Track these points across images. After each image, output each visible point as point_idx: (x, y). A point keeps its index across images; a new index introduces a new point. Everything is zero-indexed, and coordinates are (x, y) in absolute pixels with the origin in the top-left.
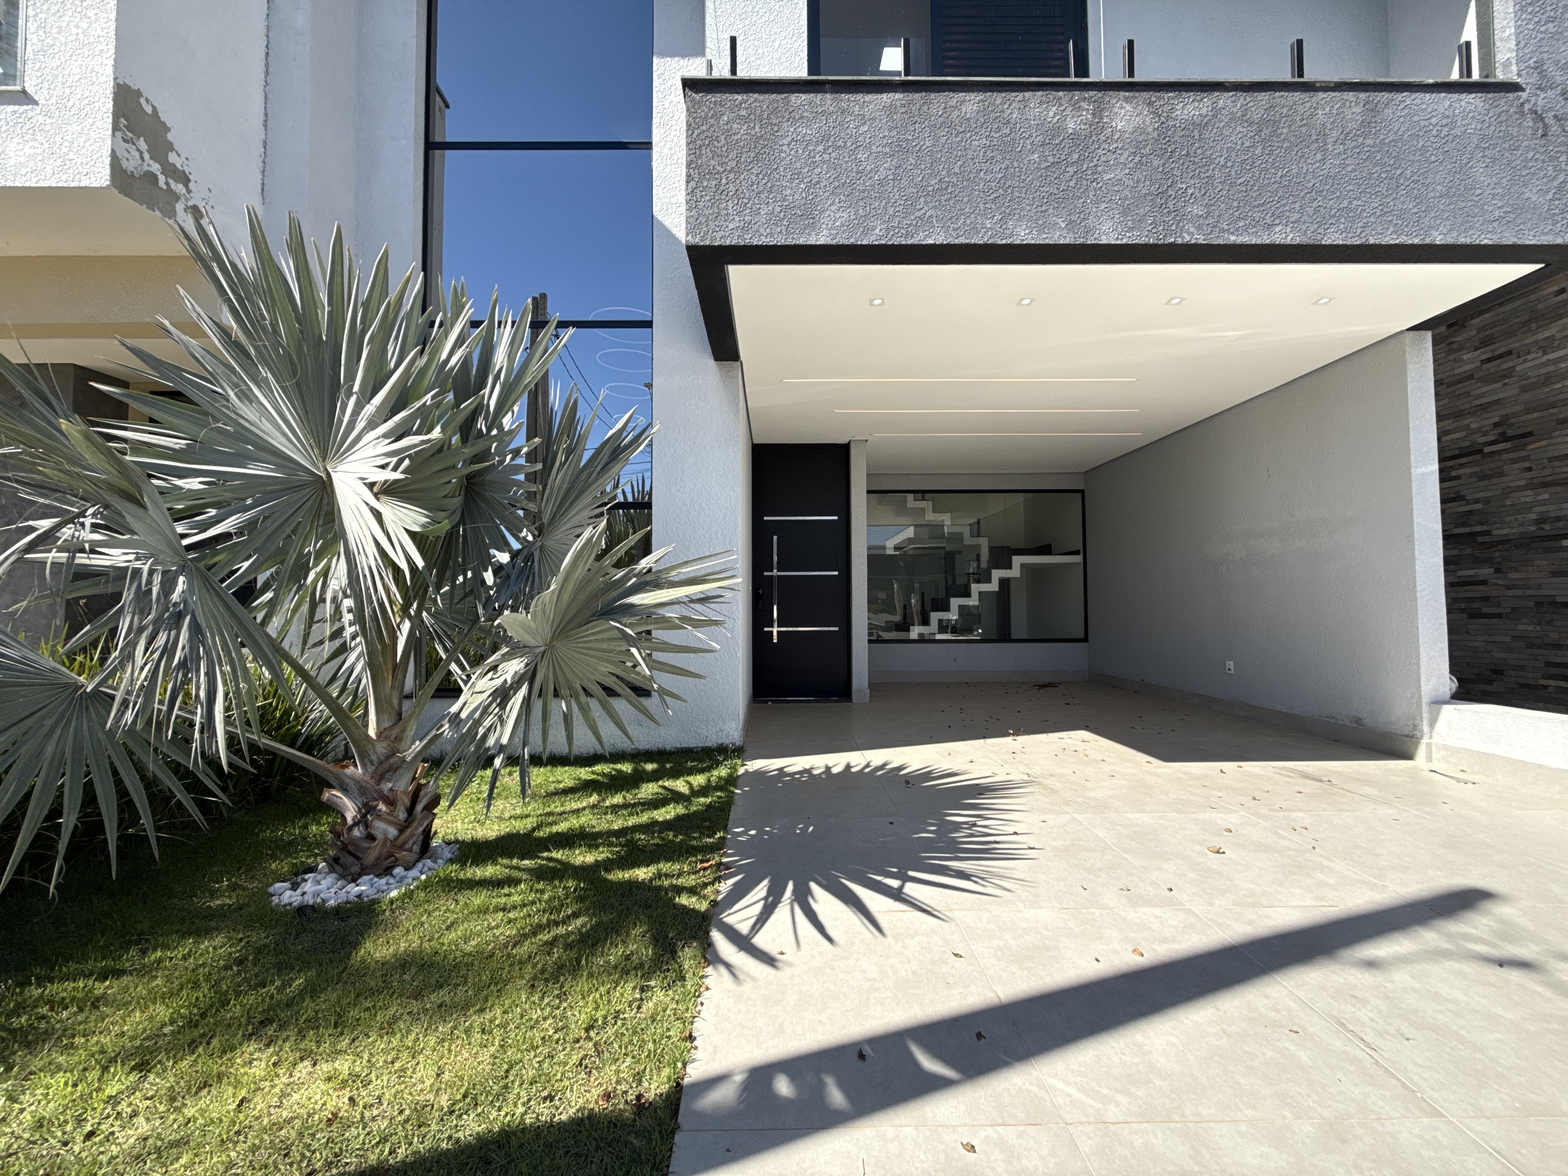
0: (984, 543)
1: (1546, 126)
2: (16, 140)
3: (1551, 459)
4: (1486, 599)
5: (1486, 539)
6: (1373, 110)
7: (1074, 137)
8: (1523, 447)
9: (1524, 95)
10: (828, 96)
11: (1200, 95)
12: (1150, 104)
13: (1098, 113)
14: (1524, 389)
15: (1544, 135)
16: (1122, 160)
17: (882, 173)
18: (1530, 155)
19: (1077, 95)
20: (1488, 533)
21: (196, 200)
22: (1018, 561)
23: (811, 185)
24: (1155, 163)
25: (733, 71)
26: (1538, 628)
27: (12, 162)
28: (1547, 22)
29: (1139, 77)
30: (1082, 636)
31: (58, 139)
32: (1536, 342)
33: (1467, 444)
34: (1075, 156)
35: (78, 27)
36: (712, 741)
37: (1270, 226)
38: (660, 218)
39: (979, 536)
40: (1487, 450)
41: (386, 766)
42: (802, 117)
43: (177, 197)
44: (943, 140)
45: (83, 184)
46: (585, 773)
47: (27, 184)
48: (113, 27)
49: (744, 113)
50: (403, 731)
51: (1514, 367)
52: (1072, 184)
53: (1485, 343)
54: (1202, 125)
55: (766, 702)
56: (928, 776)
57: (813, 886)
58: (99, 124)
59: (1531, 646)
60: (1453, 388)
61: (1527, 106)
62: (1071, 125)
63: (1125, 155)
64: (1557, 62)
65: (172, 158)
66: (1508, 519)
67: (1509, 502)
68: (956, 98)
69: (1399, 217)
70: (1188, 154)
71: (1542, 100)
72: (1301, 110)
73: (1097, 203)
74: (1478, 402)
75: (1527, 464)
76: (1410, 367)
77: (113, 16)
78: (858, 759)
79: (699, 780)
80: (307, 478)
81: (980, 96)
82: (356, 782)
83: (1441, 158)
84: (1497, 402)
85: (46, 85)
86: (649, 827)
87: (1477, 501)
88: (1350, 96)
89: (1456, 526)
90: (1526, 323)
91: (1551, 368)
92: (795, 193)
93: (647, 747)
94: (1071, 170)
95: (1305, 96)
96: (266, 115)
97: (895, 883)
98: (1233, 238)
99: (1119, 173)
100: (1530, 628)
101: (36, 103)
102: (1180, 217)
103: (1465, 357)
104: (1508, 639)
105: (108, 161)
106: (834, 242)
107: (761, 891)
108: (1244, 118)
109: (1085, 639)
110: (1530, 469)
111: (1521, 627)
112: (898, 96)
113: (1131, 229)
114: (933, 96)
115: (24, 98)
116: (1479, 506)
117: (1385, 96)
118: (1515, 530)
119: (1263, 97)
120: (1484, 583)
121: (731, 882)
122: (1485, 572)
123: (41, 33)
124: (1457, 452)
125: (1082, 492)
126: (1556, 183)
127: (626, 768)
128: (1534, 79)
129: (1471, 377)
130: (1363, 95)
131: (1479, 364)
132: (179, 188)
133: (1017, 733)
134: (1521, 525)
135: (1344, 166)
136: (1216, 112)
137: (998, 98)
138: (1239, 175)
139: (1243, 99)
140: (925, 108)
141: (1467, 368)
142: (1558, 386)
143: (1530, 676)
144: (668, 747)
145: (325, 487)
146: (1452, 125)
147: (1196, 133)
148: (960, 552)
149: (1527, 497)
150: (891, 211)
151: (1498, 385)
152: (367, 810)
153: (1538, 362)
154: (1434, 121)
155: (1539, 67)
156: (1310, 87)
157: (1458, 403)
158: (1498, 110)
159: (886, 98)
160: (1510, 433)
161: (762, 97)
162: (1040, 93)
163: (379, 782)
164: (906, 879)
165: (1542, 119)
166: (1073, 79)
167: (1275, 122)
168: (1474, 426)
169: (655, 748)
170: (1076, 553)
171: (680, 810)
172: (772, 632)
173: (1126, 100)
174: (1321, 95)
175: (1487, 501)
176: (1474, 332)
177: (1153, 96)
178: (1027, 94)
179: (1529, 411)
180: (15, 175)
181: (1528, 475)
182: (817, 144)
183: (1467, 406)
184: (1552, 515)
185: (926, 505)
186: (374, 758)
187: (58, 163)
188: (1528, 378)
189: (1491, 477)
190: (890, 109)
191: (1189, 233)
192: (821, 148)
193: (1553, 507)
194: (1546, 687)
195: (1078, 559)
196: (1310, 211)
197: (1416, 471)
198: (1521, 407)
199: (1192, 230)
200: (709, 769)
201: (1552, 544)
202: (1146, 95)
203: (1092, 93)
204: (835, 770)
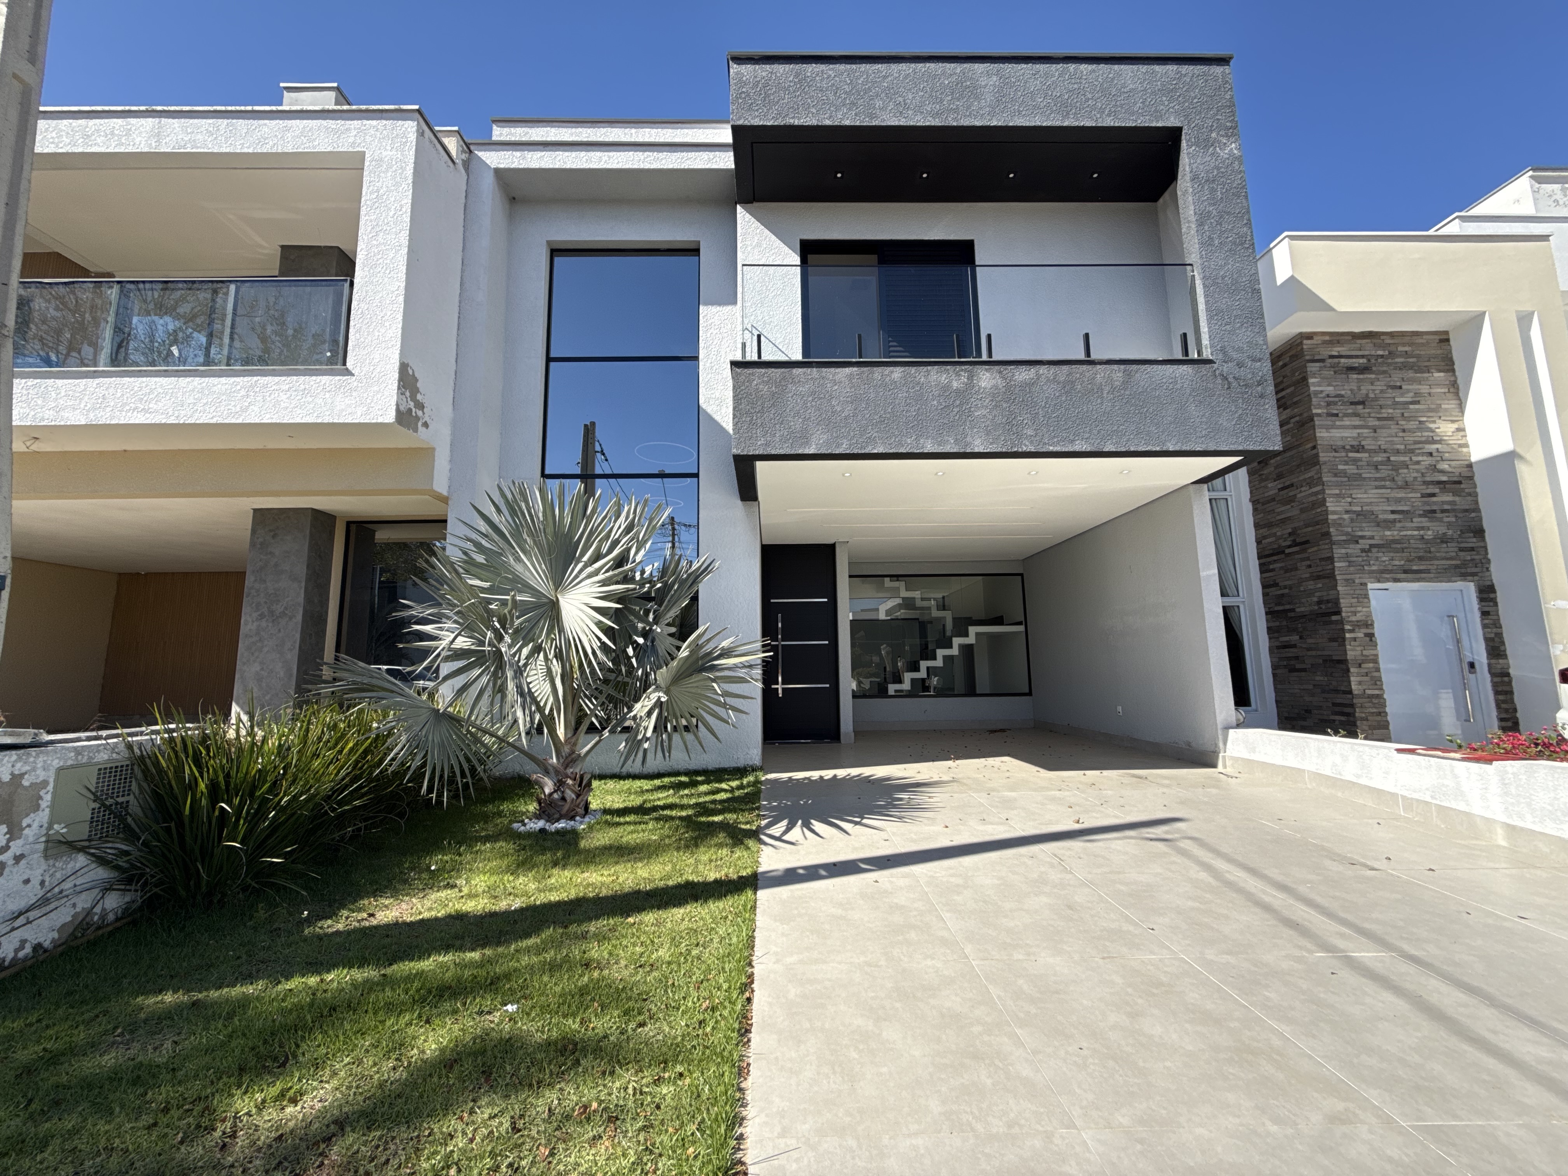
0: (948, 615)
1: (1229, 383)
2: (340, 396)
3: (1321, 559)
4: (1297, 658)
5: (1292, 614)
6: (1128, 375)
7: (957, 391)
8: (1304, 551)
9: (1216, 366)
10: (815, 369)
11: (1028, 367)
12: (1000, 372)
13: (971, 377)
14: (1302, 511)
15: (1229, 388)
16: (985, 404)
17: (846, 413)
18: (1221, 399)
19: (958, 368)
20: (1293, 610)
21: (427, 419)
22: (973, 630)
23: (805, 420)
24: (1004, 405)
25: (760, 356)
26: (1326, 679)
27: (338, 408)
28: (1226, 325)
29: (995, 358)
30: (1027, 691)
31: (365, 395)
32: (1305, 480)
33: (1276, 546)
34: (958, 402)
35: (379, 331)
36: (741, 763)
37: (1072, 441)
38: (704, 407)
39: (944, 609)
40: (1287, 551)
41: (570, 759)
42: (799, 381)
43: (417, 418)
44: (881, 394)
45: (379, 421)
46: (657, 782)
47: (346, 421)
48: (400, 332)
49: (766, 379)
50: (577, 740)
51: (1295, 495)
52: (957, 418)
53: (1280, 476)
54: (1031, 384)
55: (774, 744)
56: (889, 779)
57: (812, 821)
58: (390, 387)
59: (1323, 692)
60: (1265, 506)
61: (1217, 372)
62: (955, 384)
63: (987, 401)
64: (1234, 347)
65: (419, 397)
66: (1303, 600)
67: (1302, 589)
68: (887, 370)
69: (1147, 435)
70: (1023, 400)
71: (1225, 368)
72: (1087, 374)
73: (972, 428)
74: (1279, 518)
75: (1308, 563)
76: (1195, 507)
77: (400, 326)
78: (841, 773)
79: (734, 784)
80: (546, 600)
81: (902, 369)
82: (554, 768)
83: (1170, 401)
84: (1289, 518)
85: (359, 364)
86: (714, 802)
87: (1285, 587)
88: (1116, 367)
89: (1276, 605)
90: (1299, 466)
91: (1314, 498)
92: (797, 424)
93: (695, 768)
94: (956, 410)
95: (1090, 367)
96: (457, 355)
97: (858, 820)
98: (1051, 448)
99: (984, 412)
100: (1322, 678)
101: (353, 375)
102: (1020, 436)
103: (1269, 485)
104: (1311, 687)
105: (394, 408)
106: (819, 452)
107: (785, 823)
108: (1055, 380)
109: (1030, 694)
110: (1310, 566)
111: (1318, 678)
112: (855, 369)
113: (991, 443)
114: (875, 369)
115: (349, 373)
116: (1286, 591)
117: (1134, 367)
118: (1308, 609)
119: (1065, 368)
120: (1294, 646)
121: (766, 821)
122: (1295, 638)
123: (357, 335)
124: (1271, 552)
125: (1022, 575)
126: (1237, 415)
127: (684, 779)
128: (1220, 356)
129: (1273, 500)
130: (1122, 367)
131: (1277, 491)
132: (420, 413)
133: (958, 758)
134: (1310, 605)
135: (1114, 406)
136: (1039, 376)
137: (913, 370)
138: (1053, 412)
139: (1053, 369)
140: (870, 376)
141: (1271, 493)
142: (1319, 510)
143: (1325, 713)
144: (710, 768)
145: (554, 606)
146: (1176, 383)
147: (1027, 388)
148: (931, 622)
149: (1310, 585)
150: (852, 434)
151: (1289, 507)
152: (560, 785)
153: (1307, 493)
154: (1164, 380)
155: (1223, 350)
156: (1093, 363)
157: (1269, 517)
158: (1201, 374)
159: (848, 370)
160: (1298, 540)
161: (776, 370)
162: (936, 367)
163: (565, 769)
164: (863, 818)
165: (1227, 379)
166: (957, 359)
167: (1073, 382)
168: (1279, 534)
169: (700, 769)
170: (1020, 623)
171: (729, 795)
172: (777, 689)
173: (986, 370)
174: (1099, 367)
175: (1290, 588)
176: (1273, 469)
177: (1002, 368)
178: (929, 368)
179: (1307, 526)
180: (339, 416)
181: (1310, 570)
182: (808, 397)
183: (1273, 520)
184: (1325, 598)
185: (901, 585)
186: (564, 754)
187: (365, 409)
188: (1303, 503)
189: (1291, 570)
190: (850, 377)
191: (1026, 446)
192: (810, 399)
193: (1325, 593)
194: (1334, 721)
195: (1021, 628)
196: (1095, 432)
197: (1203, 574)
198: (1302, 523)
199: (1027, 443)
200: (741, 778)
201: (1326, 619)
202: (997, 367)
203: (966, 367)
204: (826, 778)
